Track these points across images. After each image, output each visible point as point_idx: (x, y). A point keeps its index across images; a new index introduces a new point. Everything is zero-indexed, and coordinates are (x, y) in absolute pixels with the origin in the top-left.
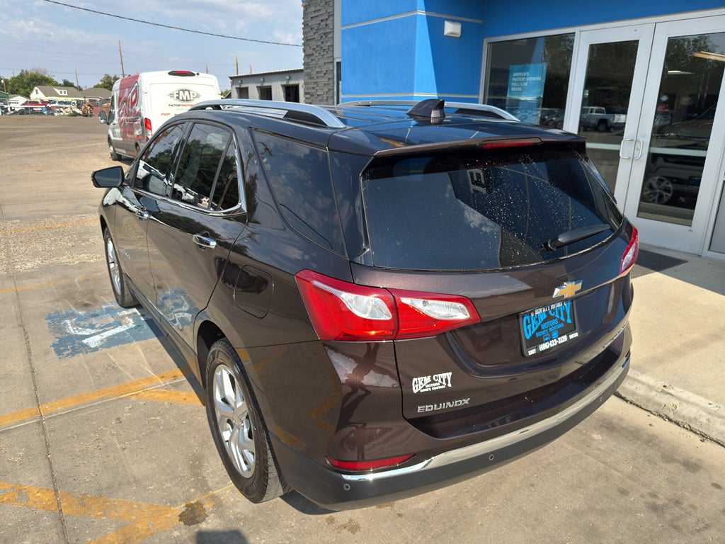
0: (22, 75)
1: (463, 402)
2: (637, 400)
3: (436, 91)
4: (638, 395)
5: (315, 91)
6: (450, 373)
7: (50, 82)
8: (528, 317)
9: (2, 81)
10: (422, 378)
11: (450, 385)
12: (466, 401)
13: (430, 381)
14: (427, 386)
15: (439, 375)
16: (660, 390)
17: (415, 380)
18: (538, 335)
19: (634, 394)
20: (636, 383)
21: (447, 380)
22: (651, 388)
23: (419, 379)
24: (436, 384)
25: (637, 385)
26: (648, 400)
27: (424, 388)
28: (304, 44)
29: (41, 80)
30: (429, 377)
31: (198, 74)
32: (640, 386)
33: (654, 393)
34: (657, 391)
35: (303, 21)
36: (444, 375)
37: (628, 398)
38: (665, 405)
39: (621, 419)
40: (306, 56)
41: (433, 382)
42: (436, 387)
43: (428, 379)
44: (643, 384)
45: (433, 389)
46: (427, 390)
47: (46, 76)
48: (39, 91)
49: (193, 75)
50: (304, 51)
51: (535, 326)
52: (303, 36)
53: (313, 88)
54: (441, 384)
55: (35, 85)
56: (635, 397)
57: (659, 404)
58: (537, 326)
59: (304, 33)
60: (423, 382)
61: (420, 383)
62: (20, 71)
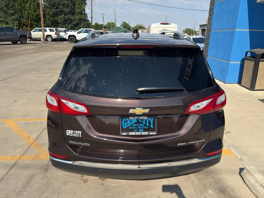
0: (137, 26)
1: (87, 145)
2: (249, 184)
3: (249, 28)
4: (250, 183)
5: (210, 29)
6: (81, 132)
7: (144, 28)
8: (126, 120)
9: (131, 28)
10: (70, 131)
11: (80, 136)
12: (88, 145)
13: (73, 132)
14: (71, 134)
15: (77, 131)
16: (260, 184)
17: (67, 130)
18: (130, 128)
19: (249, 181)
20: (252, 176)
21: (79, 134)
22: (257, 181)
23: (69, 131)
24: (75, 134)
25: (252, 177)
26: (254, 187)
27: (70, 134)
28: (209, 11)
29: (141, 27)
30: (73, 131)
31: (170, 24)
32: (253, 178)
33: (257, 184)
34: (259, 184)
35: (210, 1)
36: (78, 132)
37: (246, 182)
38: (260, 192)
39: (233, 190)
40: (209, 15)
41: (74, 133)
42: (75, 135)
43: (72, 132)
44: (255, 178)
45: (74, 136)
46: (71, 135)
47: (143, 26)
48: (140, 31)
49: (169, 24)
50: (209, 13)
51: (129, 124)
52: (209, 8)
53: (210, 28)
54: (77, 135)
55: (139, 29)
56: (249, 183)
57: (258, 191)
58: (130, 124)
59: (210, 6)
60: (70, 132)
61: (69, 132)
62: (137, 25)
